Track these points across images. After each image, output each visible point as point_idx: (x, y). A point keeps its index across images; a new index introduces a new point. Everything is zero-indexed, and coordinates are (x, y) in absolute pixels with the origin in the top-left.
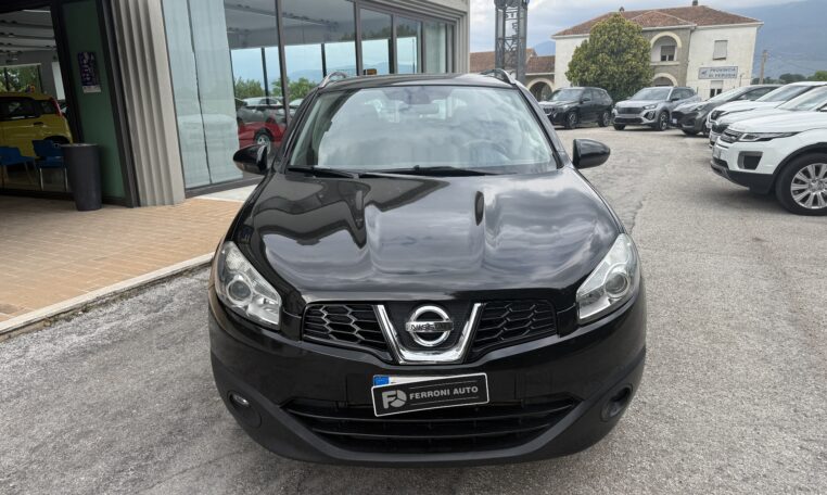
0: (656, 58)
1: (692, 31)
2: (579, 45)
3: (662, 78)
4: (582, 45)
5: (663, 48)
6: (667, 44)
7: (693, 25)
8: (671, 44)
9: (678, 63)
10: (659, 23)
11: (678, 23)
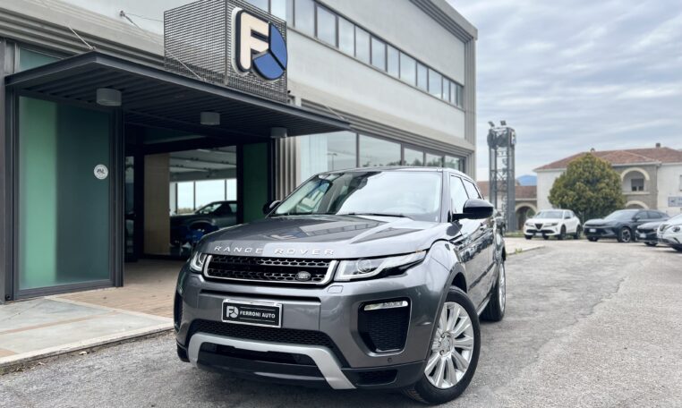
0: (627, 188)
1: (658, 167)
2: (558, 177)
4: (561, 177)
5: (633, 181)
6: (635, 177)
7: (657, 162)
8: (639, 177)
9: (648, 193)
10: (627, 161)
11: (644, 161)
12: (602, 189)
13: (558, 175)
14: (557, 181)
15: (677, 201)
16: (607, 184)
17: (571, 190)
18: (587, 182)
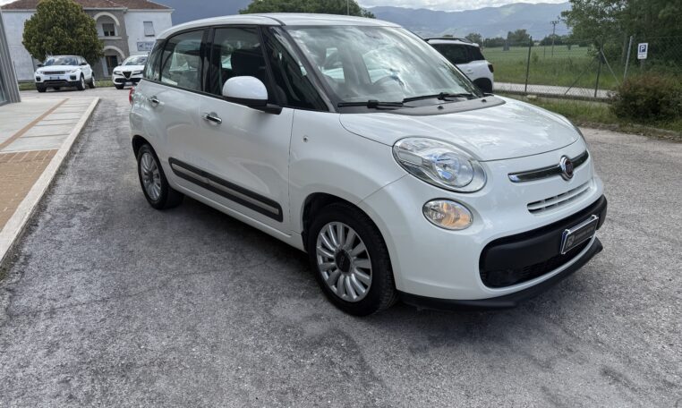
0: (101, 33)
1: (125, 13)
2: (29, 19)
3: (110, 50)
4: (32, 18)
5: (104, 25)
6: (107, 22)
7: (124, 8)
8: (110, 23)
9: (120, 38)
10: (97, 5)
11: (112, 6)
12: (80, 34)
13: (28, 16)
14: (27, 23)
15: (144, 46)
16: (85, 29)
17: (48, 35)
18: (63, 26)
